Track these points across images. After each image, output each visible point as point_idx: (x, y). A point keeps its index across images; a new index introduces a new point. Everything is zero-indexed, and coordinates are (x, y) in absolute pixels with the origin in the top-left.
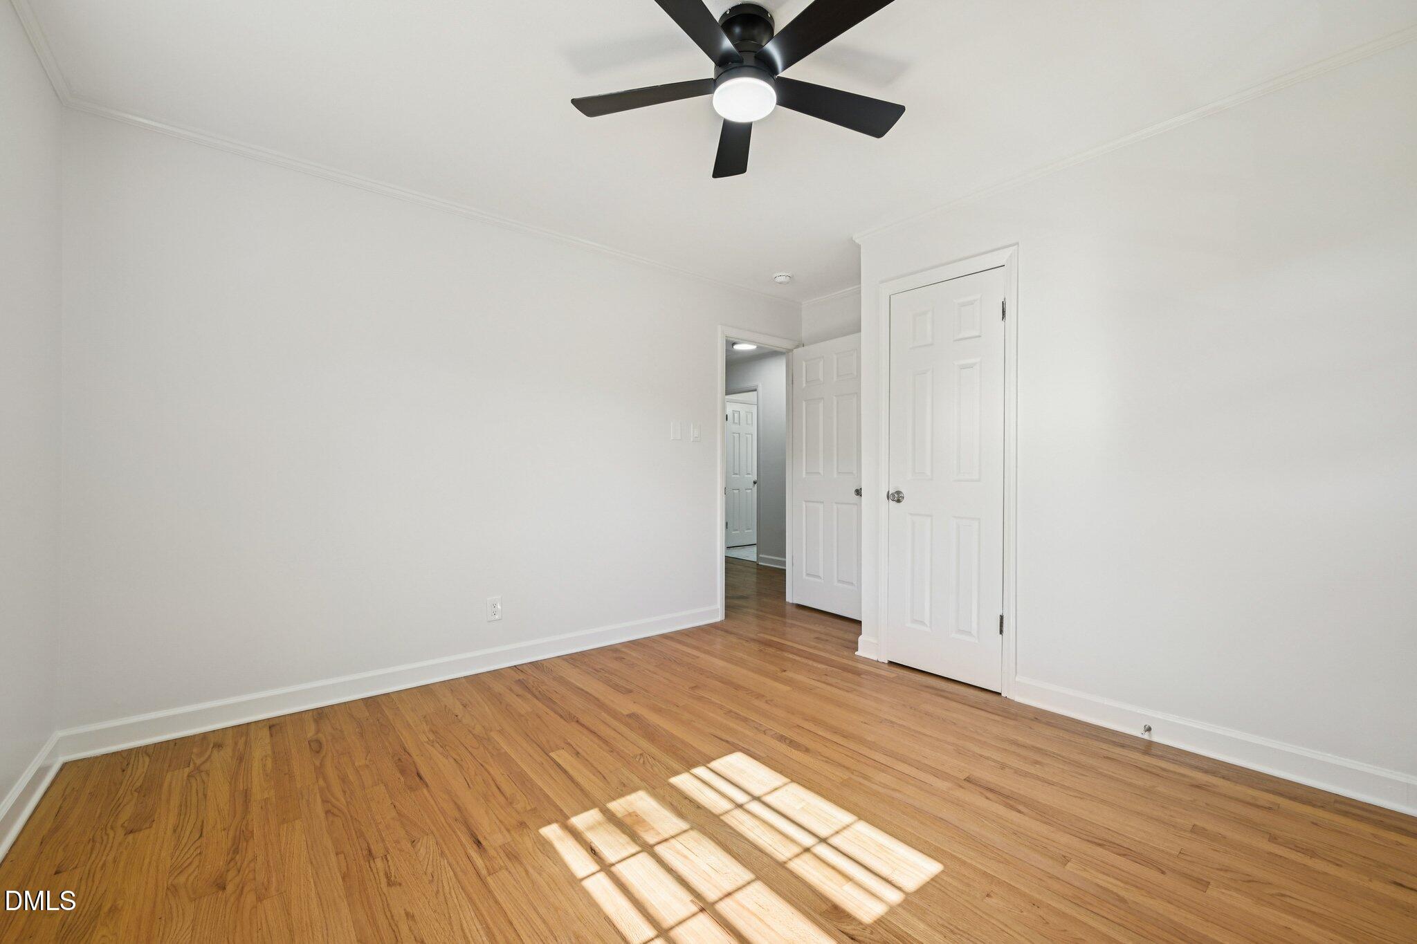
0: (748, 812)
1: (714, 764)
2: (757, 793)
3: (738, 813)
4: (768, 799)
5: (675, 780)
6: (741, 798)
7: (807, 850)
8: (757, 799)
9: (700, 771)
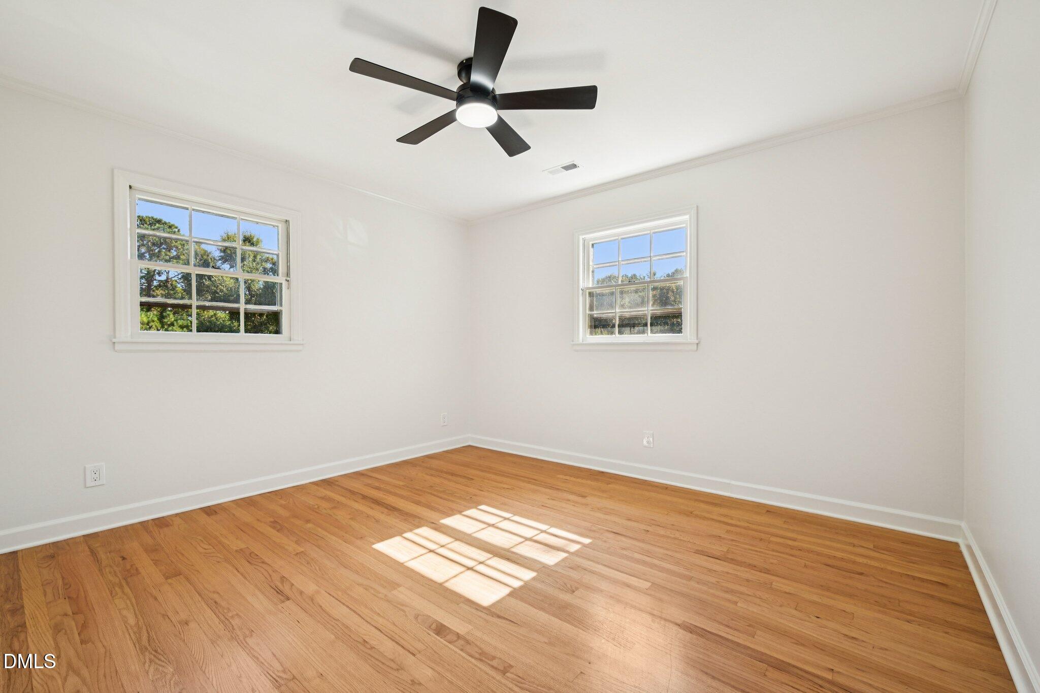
0: (475, 560)
1: (507, 591)
2: (469, 572)
3: (482, 559)
4: (463, 569)
5: (533, 574)
6: (481, 568)
7: (442, 546)
8: (469, 569)
9: (517, 584)
